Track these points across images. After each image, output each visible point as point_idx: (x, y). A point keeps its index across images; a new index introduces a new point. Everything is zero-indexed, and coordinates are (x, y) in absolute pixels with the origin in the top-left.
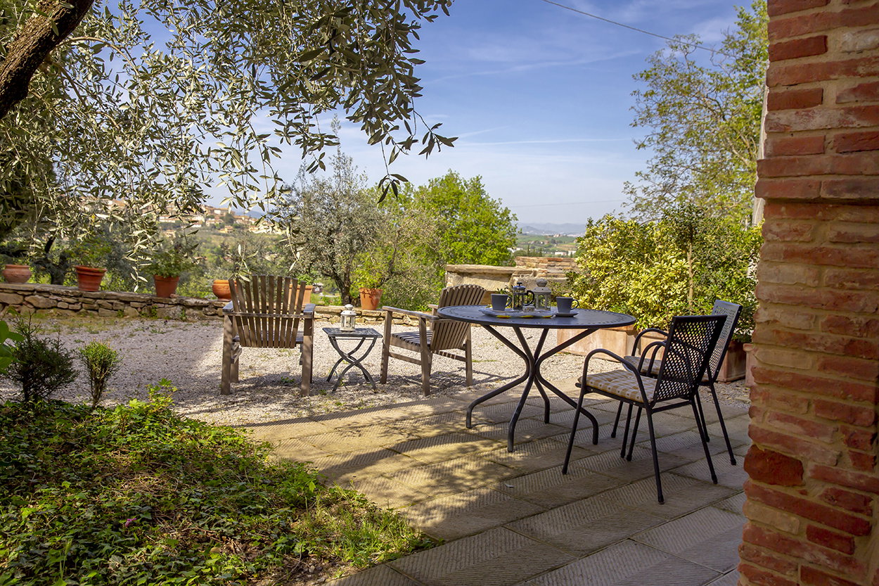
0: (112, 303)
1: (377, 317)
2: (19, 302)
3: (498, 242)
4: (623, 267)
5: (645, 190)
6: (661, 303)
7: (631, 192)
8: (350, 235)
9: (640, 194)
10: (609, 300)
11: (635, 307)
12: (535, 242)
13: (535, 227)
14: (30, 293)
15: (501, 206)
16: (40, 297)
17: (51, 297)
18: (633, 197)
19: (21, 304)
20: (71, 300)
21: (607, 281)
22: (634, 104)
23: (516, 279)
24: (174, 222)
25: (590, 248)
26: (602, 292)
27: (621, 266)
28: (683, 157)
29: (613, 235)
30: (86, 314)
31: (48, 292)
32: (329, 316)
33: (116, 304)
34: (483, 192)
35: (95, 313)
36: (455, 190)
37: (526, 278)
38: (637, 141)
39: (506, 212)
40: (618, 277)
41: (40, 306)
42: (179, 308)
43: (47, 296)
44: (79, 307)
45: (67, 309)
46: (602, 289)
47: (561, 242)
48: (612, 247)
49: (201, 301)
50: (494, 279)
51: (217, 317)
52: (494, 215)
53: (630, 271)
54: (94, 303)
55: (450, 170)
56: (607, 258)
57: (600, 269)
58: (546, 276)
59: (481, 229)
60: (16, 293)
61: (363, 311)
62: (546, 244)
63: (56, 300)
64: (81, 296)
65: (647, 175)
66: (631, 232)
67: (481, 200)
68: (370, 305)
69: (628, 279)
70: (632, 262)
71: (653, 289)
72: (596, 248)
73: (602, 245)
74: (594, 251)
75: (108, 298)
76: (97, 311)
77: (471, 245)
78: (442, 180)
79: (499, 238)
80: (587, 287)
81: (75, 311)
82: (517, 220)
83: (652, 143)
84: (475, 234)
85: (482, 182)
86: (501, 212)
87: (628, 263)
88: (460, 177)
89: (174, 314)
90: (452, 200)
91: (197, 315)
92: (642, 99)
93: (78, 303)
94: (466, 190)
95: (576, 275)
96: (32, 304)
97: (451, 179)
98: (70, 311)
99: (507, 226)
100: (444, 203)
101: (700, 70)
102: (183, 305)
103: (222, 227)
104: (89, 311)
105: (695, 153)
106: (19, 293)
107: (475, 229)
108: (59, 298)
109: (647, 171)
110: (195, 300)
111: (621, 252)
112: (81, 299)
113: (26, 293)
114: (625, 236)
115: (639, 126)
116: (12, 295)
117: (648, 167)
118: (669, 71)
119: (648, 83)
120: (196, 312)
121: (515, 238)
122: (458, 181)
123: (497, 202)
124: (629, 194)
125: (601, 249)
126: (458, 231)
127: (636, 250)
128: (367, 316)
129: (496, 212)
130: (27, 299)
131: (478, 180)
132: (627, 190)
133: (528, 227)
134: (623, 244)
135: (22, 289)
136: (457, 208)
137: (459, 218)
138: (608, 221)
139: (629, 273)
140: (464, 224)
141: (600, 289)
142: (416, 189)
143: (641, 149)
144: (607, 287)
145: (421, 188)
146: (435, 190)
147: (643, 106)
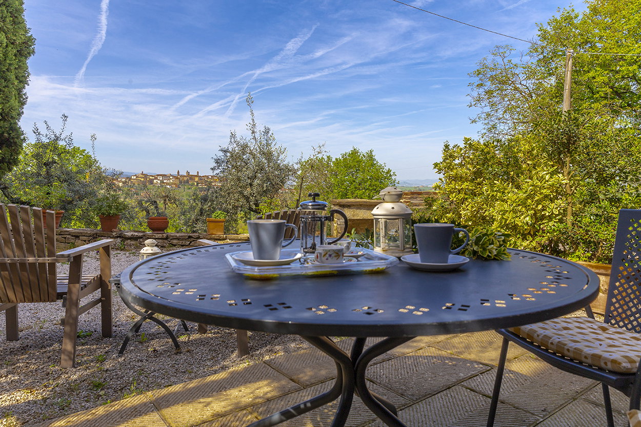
0: (65, 238)
6: (533, 225)
10: (470, 223)
13: (408, 182)
15: (385, 168)
21: (467, 204)
24: (206, 186)
26: (463, 216)
28: (502, 127)
33: (69, 238)
34: (374, 160)
36: (357, 160)
38: (471, 118)
39: (389, 171)
42: (119, 240)
48: (471, 169)
49: (136, 234)
52: (381, 173)
53: (493, 191)
55: (353, 147)
57: (459, 192)
59: (374, 182)
67: (373, 165)
69: (492, 201)
70: (495, 182)
71: (524, 209)
75: (62, 233)
78: (349, 153)
82: (396, 175)
83: (481, 119)
84: (370, 185)
85: (373, 153)
86: (386, 171)
88: (360, 151)
89: (115, 245)
90: (355, 165)
91: (133, 245)
92: (475, 88)
94: (364, 159)
95: (434, 201)
97: (355, 153)
99: (389, 179)
100: (350, 167)
101: (515, 65)
102: (122, 237)
105: (510, 124)
107: (369, 183)
110: (132, 233)
115: (473, 106)
118: (493, 70)
120: (133, 242)
122: (359, 154)
123: (383, 165)
125: (460, 171)
126: (360, 184)
129: (383, 172)
131: (371, 152)
133: (404, 182)
136: (359, 170)
137: (360, 176)
138: (466, 143)
139: (493, 193)
140: (363, 179)
141: (461, 213)
142: (334, 160)
143: (474, 124)
144: (468, 209)
145: (336, 159)
146: (345, 160)
147: (475, 94)
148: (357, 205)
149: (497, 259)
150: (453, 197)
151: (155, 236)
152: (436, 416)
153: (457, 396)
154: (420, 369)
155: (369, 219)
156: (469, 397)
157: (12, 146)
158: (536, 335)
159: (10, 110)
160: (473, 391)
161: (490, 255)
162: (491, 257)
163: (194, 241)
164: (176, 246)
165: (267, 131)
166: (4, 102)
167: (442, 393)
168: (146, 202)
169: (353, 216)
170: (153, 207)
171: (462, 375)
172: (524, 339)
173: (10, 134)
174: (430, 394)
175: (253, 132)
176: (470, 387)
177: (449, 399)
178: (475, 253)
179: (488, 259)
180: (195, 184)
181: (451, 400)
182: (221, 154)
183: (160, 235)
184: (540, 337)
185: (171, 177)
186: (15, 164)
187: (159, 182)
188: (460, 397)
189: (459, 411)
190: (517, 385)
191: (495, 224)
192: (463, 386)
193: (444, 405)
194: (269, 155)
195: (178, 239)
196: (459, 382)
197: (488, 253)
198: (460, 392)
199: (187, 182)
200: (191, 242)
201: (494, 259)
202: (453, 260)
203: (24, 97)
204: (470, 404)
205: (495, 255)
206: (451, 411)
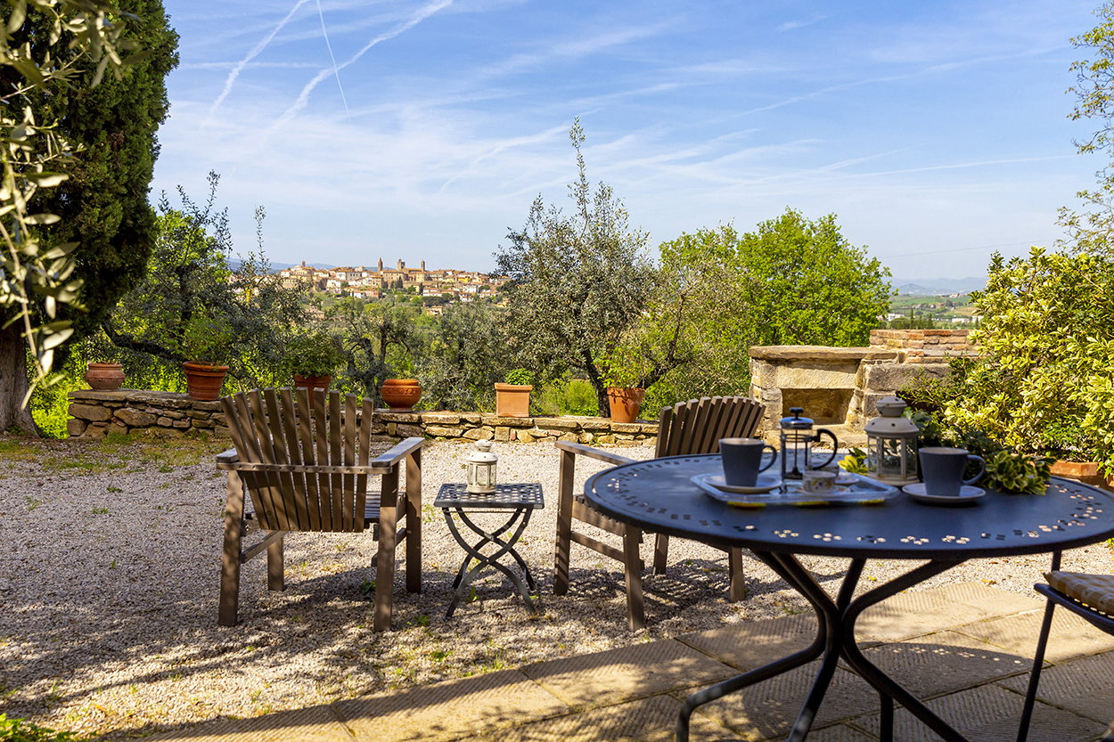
1: (635, 434)
2: (106, 418)
3: (862, 307)
4: (1070, 348)
5: (1093, 220)
7: (1071, 223)
8: (599, 304)
9: (1085, 224)
10: (1040, 414)
11: (1101, 431)
12: (922, 305)
13: (918, 284)
14: (120, 405)
15: (865, 256)
16: (134, 411)
17: (148, 410)
18: (1074, 231)
19: (109, 421)
20: (175, 414)
21: (1035, 377)
22: (1074, 84)
23: (869, 368)
24: (440, 295)
25: (998, 313)
26: (1025, 399)
27: (1064, 344)
29: (1045, 284)
30: (197, 434)
31: (144, 403)
32: (558, 433)
34: (838, 238)
35: (209, 432)
36: (797, 237)
37: (885, 366)
38: (1079, 142)
39: (874, 265)
40: (1060, 368)
41: (134, 423)
43: (143, 408)
44: (187, 425)
45: (171, 427)
46: (1025, 393)
47: (961, 304)
48: (1046, 309)
50: (830, 369)
51: (387, 437)
52: (855, 269)
53: (1086, 356)
54: (208, 419)
55: (787, 208)
56: (1035, 330)
57: (1019, 353)
58: (922, 362)
59: (836, 291)
60: (101, 405)
61: (613, 424)
62: (938, 307)
63: (156, 414)
64: (190, 407)
65: (1097, 195)
66: (1087, 276)
67: (836, 249)
68: (623, 414)
69: (1084, 373)
70: (1089, 339)
72: (1011, 312)
73: (1023, 304)
74: (1006, 318)
76: (213, 429)
77: (820, 315)
78: (778, 222)
79: (862, 303)
80: (994, 389)
81: (183, 430)
82: (890, 275)
83: (1105, 143)
84: (827, 298)
85: (837, 223)
86: (866, 265)
87: (1082, 340)
88: (804, 217)
90: (792, 251)
92: (1088, 73)
93: (185, 418)
94: (814, 235)
95: (971, 365)
96: (122, 421)
97: (790, 221)
98: (175, 431)
99: (875, 284)
100: (780, 255)
103: (500, 300)
104: (201, 431)
106: (105, 404)
107: (825, 292)
108: (160, 412)
109: (1098, 188)
111: (1065, 317)
112: (189, 412)
113: (115, 405)
114: (1073, 285)
115: (1083, 117)
116: (96, 408)
117: (1099, 182)
119: (1097, 49)
121: (888, 301)
122: (801, 223)
123: (861, 250)
124: (1068, 227)
125: (1022, 313)
126: (802, 295)
127: (1099, 312)
128: (619, 433)
129: (859, 265)
130: (116, 413)
131: (831, 220)
132: (1062, 221)
133: (911, 285)
134: (1068, 302)
135: (108, 398)
136: (802, 261)
137: (804, 276)
138: (1035, 258)
139: (1085, 360)
140: (810, 284)
141: (1021, 393)
142: (740, 237)
143: (1087, 154)
144: (1036, 388)
145: (748, 237)
146: (767, 238)
147: (1089, 86)
148: (806, 360)
149: (1029, 492)
150: (1007, 362)
151: (397, 417)
152: (952, 717)
153: (986, 696)
154: (931, 660)
155: (831, 390)
156: (1006, 698)
157: (138, 243)
158: (1084, 592)
159: (140, 176)
160: (1016, 692)
161: (1018, 486)
162: (1019, 489)
163: (470, 428)
164: (437, 438)
165: (604, 195)
166: (131, 161)
167: (963, 692)
168: (350, 340)
169: (798, 382)
170: (362, 351)
171: (1000, 671)
172: (1071, 600)
173: (135, 220)
174: (944, 692)
175: (582, 201)
176: (1009, 686)
177: (974, 700)
178: (999, 484)
179: (1016, 492)
180: (418, 289)
181: (977, 701)
182: (510, 243)
183: (407, 415)
184: (1089, 594)
185: (364, 274)
186: (140, 276)
187: (339, 284)
188: (992, 698)
189: (989, 714)
190: (1090, 689)
191: (1088, 420)
192: (999, 685)
193: (965, 706)
194: (608, 246)
195: (441, 425)
196: (994, 680)
197: (1014, 484)
198: (993, 693)
199: (400, 284)
200: (465, 431)
201: (1024, 493)
202: (968, 492)
203: (155, 146)
204: (1007, 706)
205: (1026, 488)
206: (976, 713)
